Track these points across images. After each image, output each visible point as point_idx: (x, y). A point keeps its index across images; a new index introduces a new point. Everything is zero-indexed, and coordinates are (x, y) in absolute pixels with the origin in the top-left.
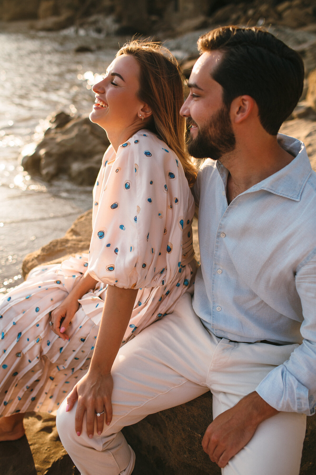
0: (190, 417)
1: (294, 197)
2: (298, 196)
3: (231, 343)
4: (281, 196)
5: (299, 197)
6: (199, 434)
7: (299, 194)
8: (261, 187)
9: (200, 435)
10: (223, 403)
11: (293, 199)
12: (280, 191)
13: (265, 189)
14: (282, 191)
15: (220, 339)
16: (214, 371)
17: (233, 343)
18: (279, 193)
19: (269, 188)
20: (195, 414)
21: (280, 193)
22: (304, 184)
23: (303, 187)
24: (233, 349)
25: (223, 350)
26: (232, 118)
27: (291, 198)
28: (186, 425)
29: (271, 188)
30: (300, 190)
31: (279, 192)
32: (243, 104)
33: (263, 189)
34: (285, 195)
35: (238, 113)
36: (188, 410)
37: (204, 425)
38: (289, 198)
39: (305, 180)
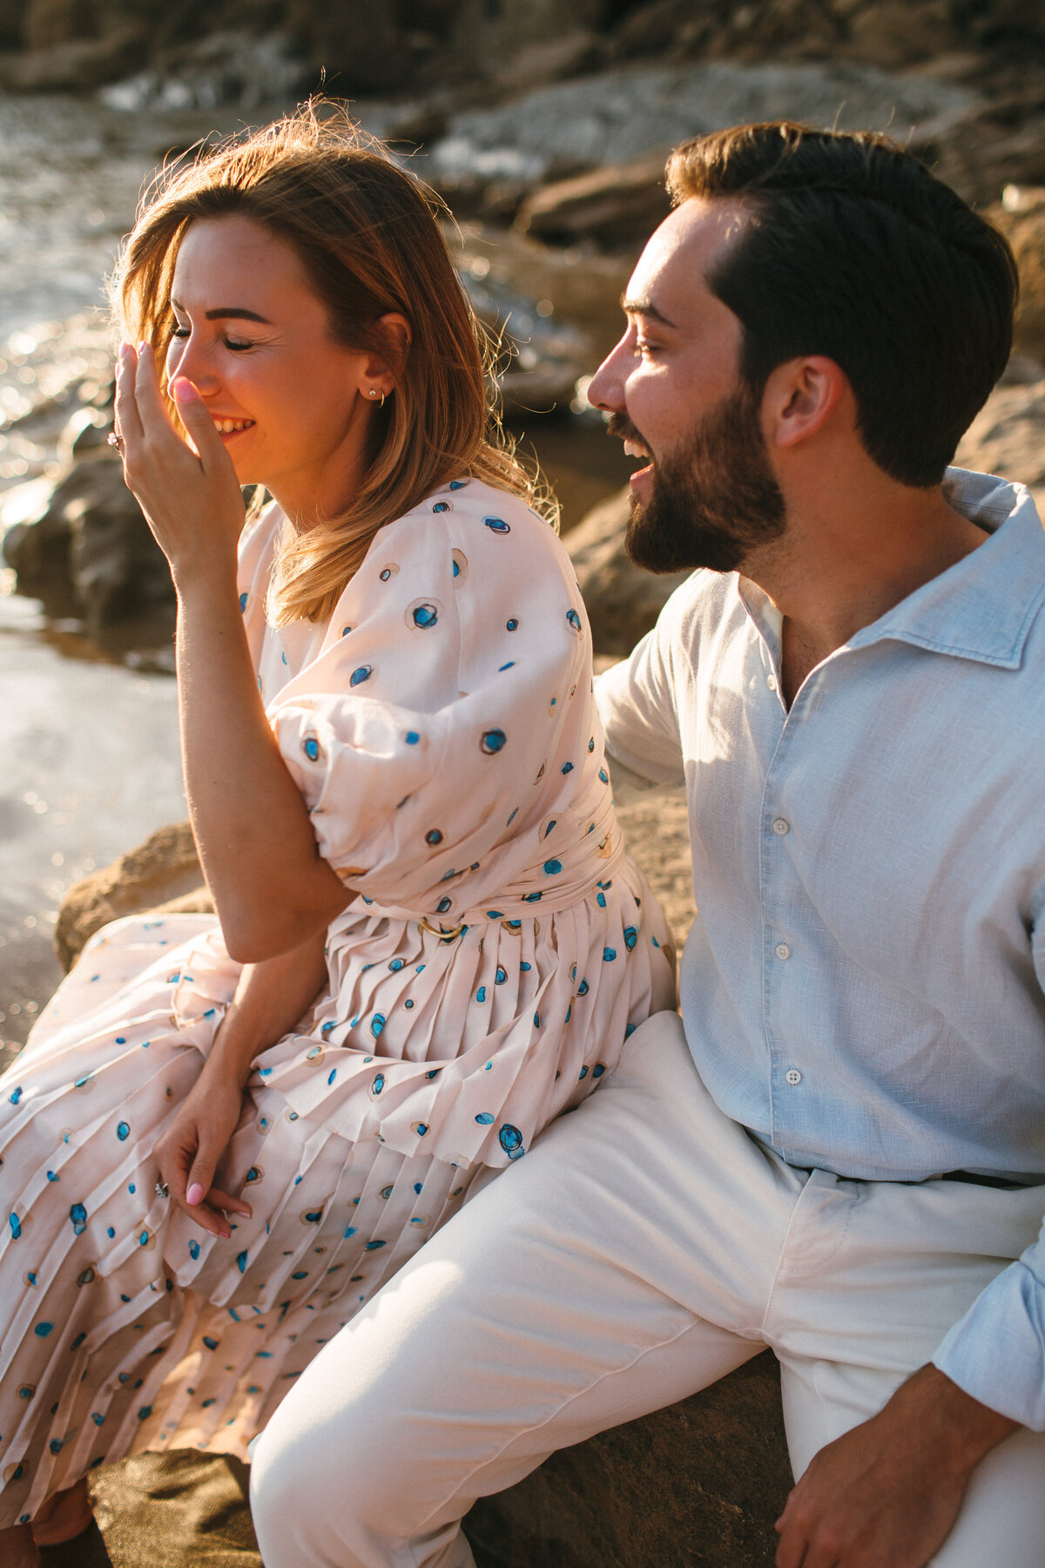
0: (702, 1446)
1: (1001, 655)
2: (1012, 651)
3: (842, 1183)
4: (956, 658)
5: (1018, 657)
6: (736, 1503)
7: (1015, 646)
8: (881, 632)
9: (739, 1507)
10: (830, 1399)
11: (995, 663)
12: (949, 639)
13: (897, 636)
14: (956, 640)
15: (806, 1174)
16: (791, 1284)
17: (849, 1185)
18: (946, 646)
19: (908, 633)
20: (718, 1436)
21: (951, 645)
22: (1034, 611)
23: (1028, 623)
24: (852, 1206)
25: (822, 1210)
26: (767, 429)
27: (989, 661)
28: (687, 1476)
29: (915, 633)
30: (1019, 634)
31: (945, 644)
32: (808, 383)
33: (888, 636)
34: (967, 651)
35: (786, 413)
36: (691, 1422)
37: (750, 1472)
38: (982, 659)
39: (1033, 602)
